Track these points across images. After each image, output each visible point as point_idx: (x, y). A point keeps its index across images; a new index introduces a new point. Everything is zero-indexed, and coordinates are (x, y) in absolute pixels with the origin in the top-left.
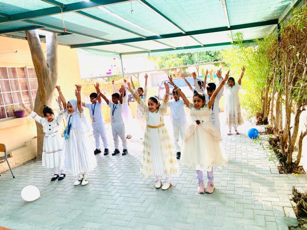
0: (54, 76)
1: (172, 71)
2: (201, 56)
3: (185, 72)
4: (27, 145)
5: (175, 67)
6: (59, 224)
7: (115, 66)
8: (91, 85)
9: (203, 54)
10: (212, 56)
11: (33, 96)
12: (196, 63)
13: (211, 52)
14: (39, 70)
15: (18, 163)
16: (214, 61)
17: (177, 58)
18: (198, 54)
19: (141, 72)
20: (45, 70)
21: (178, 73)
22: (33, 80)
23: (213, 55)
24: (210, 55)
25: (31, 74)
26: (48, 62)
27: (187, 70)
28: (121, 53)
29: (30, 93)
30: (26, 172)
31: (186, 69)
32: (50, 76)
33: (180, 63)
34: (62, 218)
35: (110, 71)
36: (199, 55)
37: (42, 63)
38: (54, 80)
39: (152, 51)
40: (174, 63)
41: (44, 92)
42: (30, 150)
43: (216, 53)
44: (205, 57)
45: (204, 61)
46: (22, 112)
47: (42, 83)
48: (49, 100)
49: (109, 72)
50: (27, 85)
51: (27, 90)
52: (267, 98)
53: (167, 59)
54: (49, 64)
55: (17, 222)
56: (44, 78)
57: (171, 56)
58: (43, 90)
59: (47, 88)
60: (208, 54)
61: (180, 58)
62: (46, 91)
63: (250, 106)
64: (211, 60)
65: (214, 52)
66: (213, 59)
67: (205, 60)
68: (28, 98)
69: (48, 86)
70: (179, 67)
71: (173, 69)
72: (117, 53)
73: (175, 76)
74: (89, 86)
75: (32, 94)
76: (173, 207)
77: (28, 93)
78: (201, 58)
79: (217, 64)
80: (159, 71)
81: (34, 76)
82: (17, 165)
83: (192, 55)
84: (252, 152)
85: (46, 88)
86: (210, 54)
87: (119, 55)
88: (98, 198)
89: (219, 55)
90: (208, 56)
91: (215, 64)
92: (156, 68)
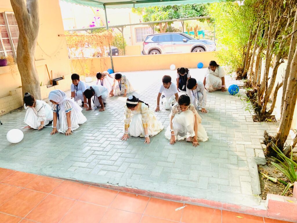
0: (36, 23)
1: (157, 25)
2: (186, 10)
3: (170, 27)
4: (13, 94)
5: (160, 21)
6: (49, 164)
7: (98, 18)
8: (74, 36)
9: (189, 8)
10: (198, 11)
11: (15, 45)
12: (182, 17)
13: (197, 7)
14: (19, 15)
15: (5, 112)
16: (199, 16)
17: (163, 11)
18: (183, 8)
19: (125, 25)
20: (26, 15)
21: (163, 28)
22: (13, 27)
23: (199, 9)
24: (196, 10)
25: (10, 20)
26: (28, 7)
27: (172, 25)
28: (105, 3)
29: (11, 41)
30: (13, 119)
31: (171, 23)
32: (31, 22)
33: (166, 17)
34: (52, 159)
35: (94, 24)
36: (184, 10)
37: (22, 8)
38: (36, 27)
39: (137, 1)
40: (160, 17)
41: (26, 39)
42: (15, 99)
43: (202, 8)
44: (191, 11)
45: (189, 15)
46: (5, 60)
47: (23, 30)
48: (32, 48)
49: (92, 24)
50: (7, 33)
51: (8, 37)
52: (248, 54)
53: (152, 12)
54: (29, 9)
55: (8, 162)
56: (25, 24)
57: (156, 9)
58: (24, 37)
59: (29, 36)
60: (194, 9)
61: (166, 11)
62: (28, 39)
63: (232, 61)
64: (196, 15)
65: (200, 6)
66: (199, 14)
67: (191, 15)
68: (10, 47)
69: (30, 33)
70: (164, 21)
71: (158, 24)
72: (100, 3)
73: (160, 31)
74: (73, 37)
75: (14, 42)
76: (156, 149)
77: (8, 41)
78: (187, 12)
79: (202, 20)
80: (143, 24)
81: (14, 23)
82: (4, 113)
83: (177, 10)
84: (231, 103)
85: (27, 36)
86: (196, 8)
87: (103, 5)
88: (85, 142)
89: (205, 10)
90: (194, 11)
91: (200, 19)
92: (141, 22)
